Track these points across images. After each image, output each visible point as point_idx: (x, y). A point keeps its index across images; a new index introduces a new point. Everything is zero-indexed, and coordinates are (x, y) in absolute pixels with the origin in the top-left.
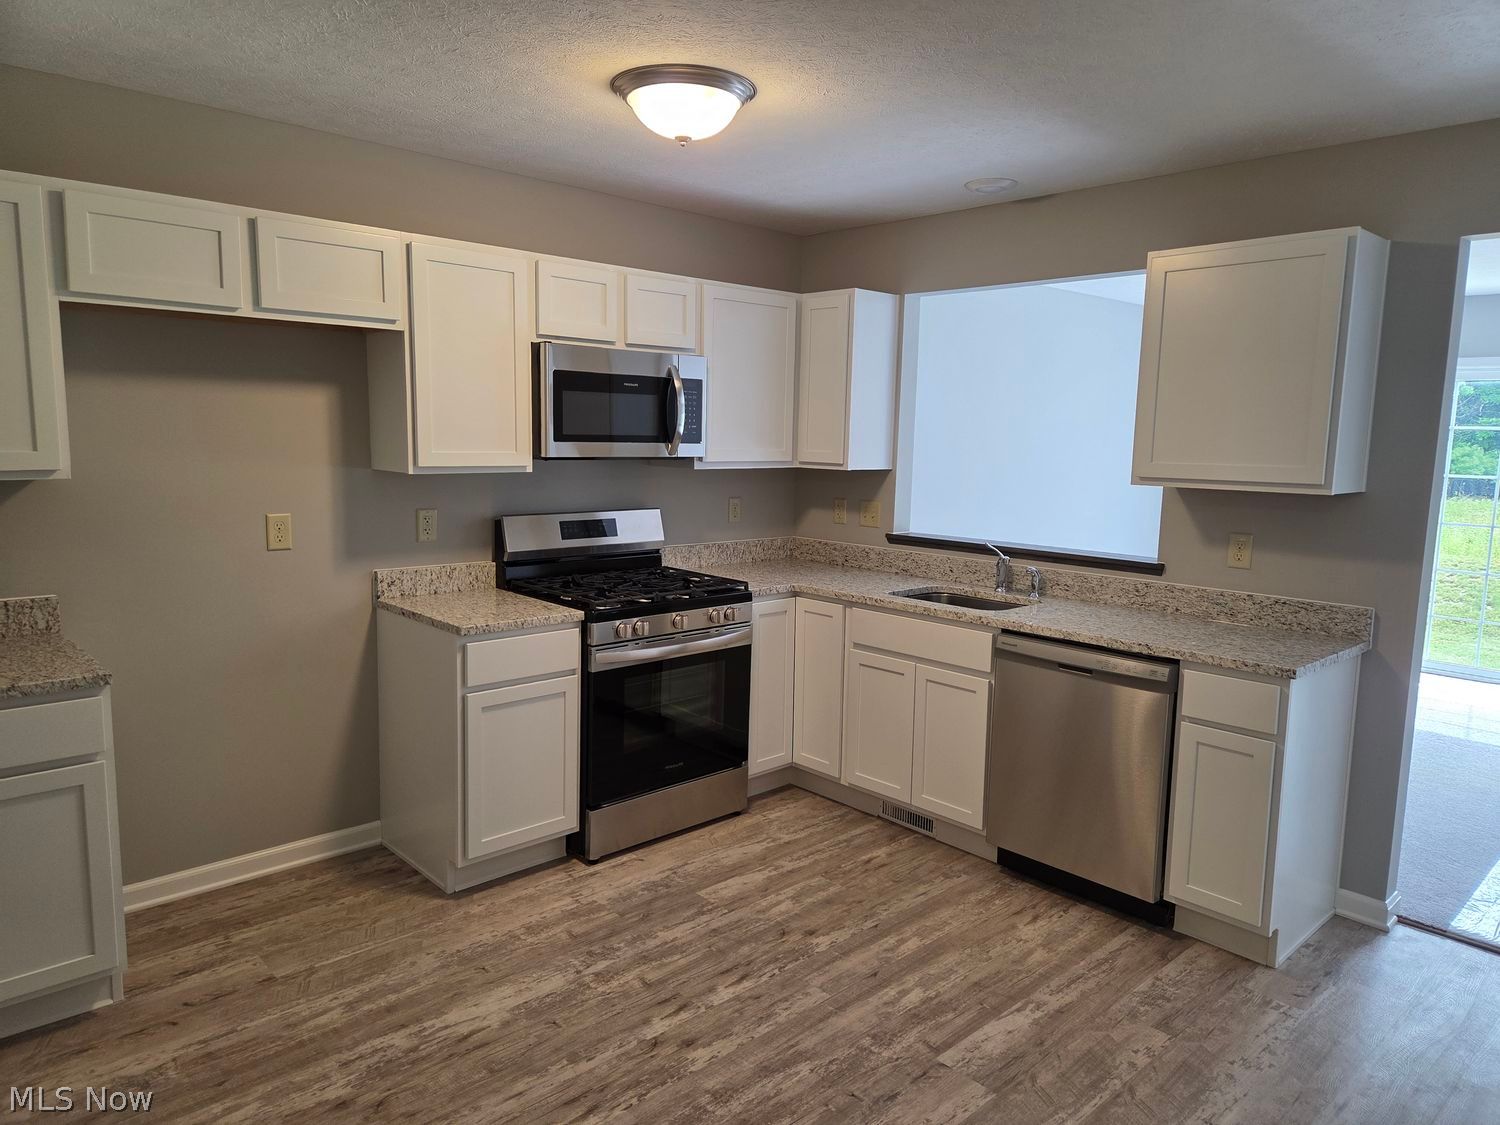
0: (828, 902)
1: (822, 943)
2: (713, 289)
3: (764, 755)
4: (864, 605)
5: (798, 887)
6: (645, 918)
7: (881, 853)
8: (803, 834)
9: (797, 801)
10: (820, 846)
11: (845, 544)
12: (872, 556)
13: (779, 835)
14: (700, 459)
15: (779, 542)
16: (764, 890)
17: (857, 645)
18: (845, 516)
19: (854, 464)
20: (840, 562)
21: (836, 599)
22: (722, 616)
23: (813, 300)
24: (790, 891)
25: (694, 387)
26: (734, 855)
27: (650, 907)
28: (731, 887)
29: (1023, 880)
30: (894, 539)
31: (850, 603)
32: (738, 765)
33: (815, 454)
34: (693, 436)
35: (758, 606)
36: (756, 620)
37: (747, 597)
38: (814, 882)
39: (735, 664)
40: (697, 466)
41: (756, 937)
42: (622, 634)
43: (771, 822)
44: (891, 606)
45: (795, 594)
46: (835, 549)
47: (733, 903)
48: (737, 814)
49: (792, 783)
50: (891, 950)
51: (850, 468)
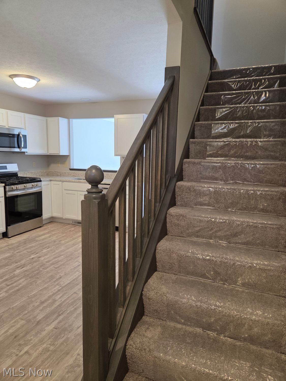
0: (63, 237)
1: (63, 242)
2: (27, 115)
3: (46, 214)
4: (66, 181)
5: (57, 235)
6: (25, 244)
7: (73, 229)
8: (56, 228)
9: (54, 224)
10: (60, 230)
11: (60, 171)
12: (66, 173)
13: (51, 229)
14: (27, 152)
15: (45, 171)
16: (50, 237)
17: (65, 190)
18: (60, 165)
19: (62, 154)
20: (59, 175)
21: (60, 181)
22: (35, 185)
23: (50, 119)
24: (55, 236)
25: (25, 136)
26: (42, 233)
27: (25, 242)
28: (43, 237)
30: (71, 169)
31: (63, 181)
32: (41, 217)
33: (52, 152)
34: (25, 147)
35: (43, 183)
36: (43, 186)
37: (40, 181)
38: (60, 234)
39: (39, 195)
40: (26, 154)
41: (49, 243)
42: (14, 189)
43: (49, 227)
44: (72, 181)
45: (51, 181)
46: (58, 172)
47: (43, 239)
48: (40, 227)
49: (52, 220)
50: (76, 241)
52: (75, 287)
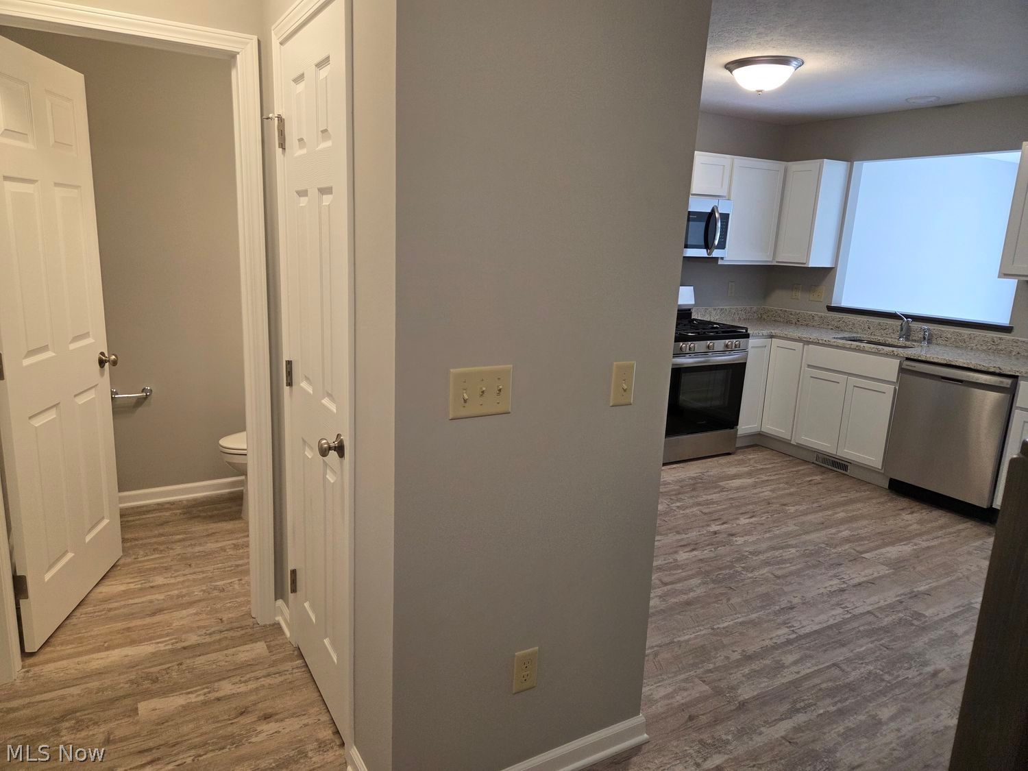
0: (791, 494)
1: (792, 509)
2: (739, 161)
3: (747, 424)
4: (817, 344)
5: (773, 487)
6: (694, 490)
7: (818, 478)
8: (770, 466)
9: (762, 451)
10: (782, 472)
11: (798, 311)
12: (816, 318)
13: (755, 465)
14: (722, 258)
15: (755, 308)
16: (755, 486)
17: (809, 366)
18: (799, 295)
19: (812, 264)
20: (794, 322)
21: (799, 340)
22: (733, 345)
23: (795, 166)
24: (769, 488)
25: (725, 217)
26: (733, 470)
27: (695, 485)
28: (736, 483)
29: (904, 497)
30: (831, 309)
31: (808, 342)
32: (733, 428)
33: (787, 257)
34: (722, 245)
35: (752, 342)
36: (750, 350)
37: (747, 336)
38: (781, 485)
39: (737, 372)
40: (720, 262)
41: (755, 503)
42: (684, 350)
43: (750, 459)
44: (835, 344)
45: (771, 337)
46: (791, 314)
47: (738, 489)
48: (729, 454)
49: (760, 442)
50: (830, 515)
51: (811, 265)
52: (835, 649)
